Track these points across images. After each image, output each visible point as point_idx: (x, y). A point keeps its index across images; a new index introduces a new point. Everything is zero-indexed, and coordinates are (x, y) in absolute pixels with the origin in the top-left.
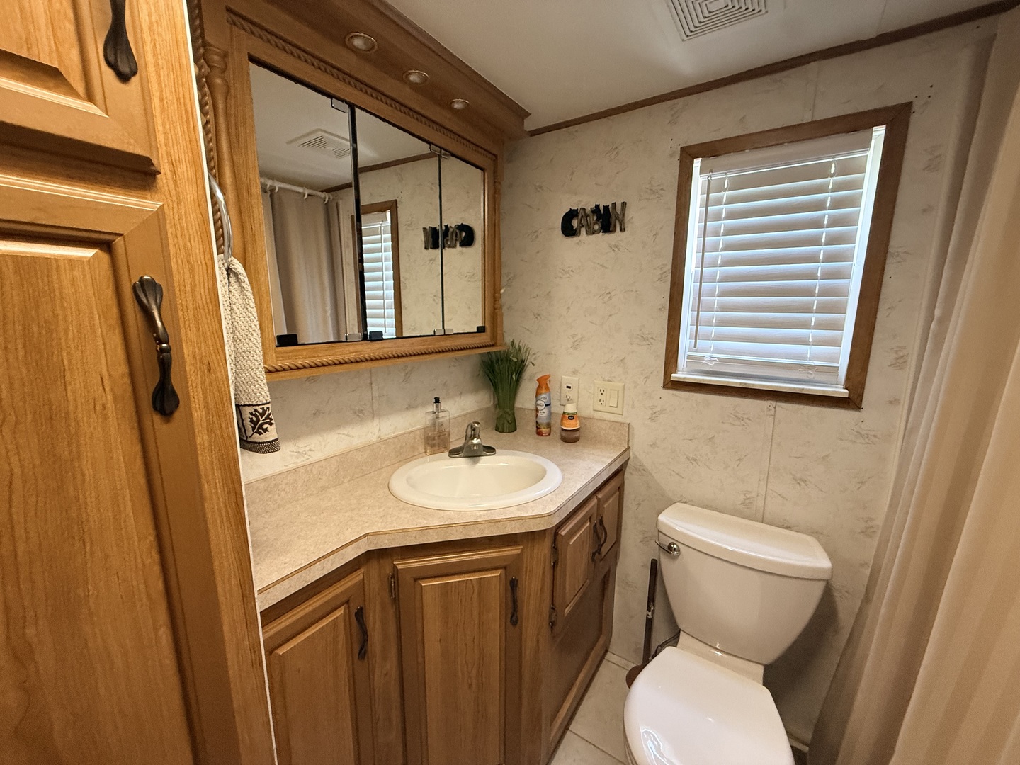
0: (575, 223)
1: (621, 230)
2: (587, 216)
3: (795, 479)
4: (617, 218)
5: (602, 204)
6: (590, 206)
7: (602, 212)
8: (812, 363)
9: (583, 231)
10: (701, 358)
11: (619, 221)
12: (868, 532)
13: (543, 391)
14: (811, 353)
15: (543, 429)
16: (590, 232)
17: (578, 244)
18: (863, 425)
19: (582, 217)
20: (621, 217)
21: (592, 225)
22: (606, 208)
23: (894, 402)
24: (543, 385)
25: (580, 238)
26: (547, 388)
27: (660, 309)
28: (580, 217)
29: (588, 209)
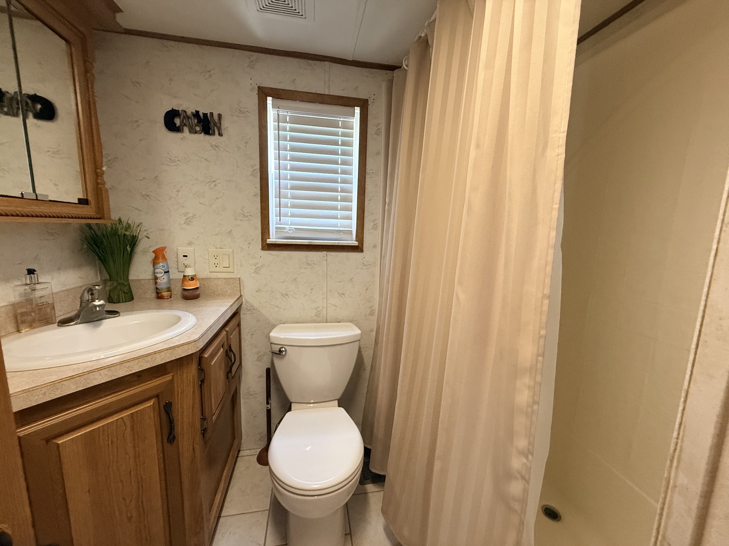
0: (177, 121)
1: (219, 134)
2: (189, 118)
3: (339, 294)
4: (215, 124)
5: (202, 112)
6: (190, 111)
7: (202, 117)
8: (341, 229)
9: (186, 129)
10: (284, 228)
11: (217, 127)
12: (372, 314)
13: (161, 260)
14: (341, 224)
15: (164, 293)
16: (193, 131)
17: (182, 139)
18: (364, 259)
19: (184, 117)
20: (218, 125)
21: (194, 125)
22: (205, 115)
23: (375, 247)
24: (159, 255)
25: (184, 134)
26: (164, 258)
27: (254, 196)
28: (182, 117)
29: (189, 113)
